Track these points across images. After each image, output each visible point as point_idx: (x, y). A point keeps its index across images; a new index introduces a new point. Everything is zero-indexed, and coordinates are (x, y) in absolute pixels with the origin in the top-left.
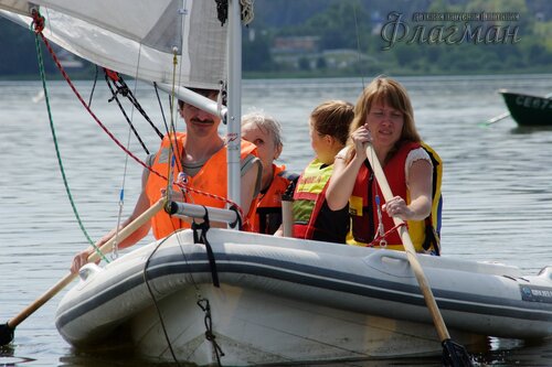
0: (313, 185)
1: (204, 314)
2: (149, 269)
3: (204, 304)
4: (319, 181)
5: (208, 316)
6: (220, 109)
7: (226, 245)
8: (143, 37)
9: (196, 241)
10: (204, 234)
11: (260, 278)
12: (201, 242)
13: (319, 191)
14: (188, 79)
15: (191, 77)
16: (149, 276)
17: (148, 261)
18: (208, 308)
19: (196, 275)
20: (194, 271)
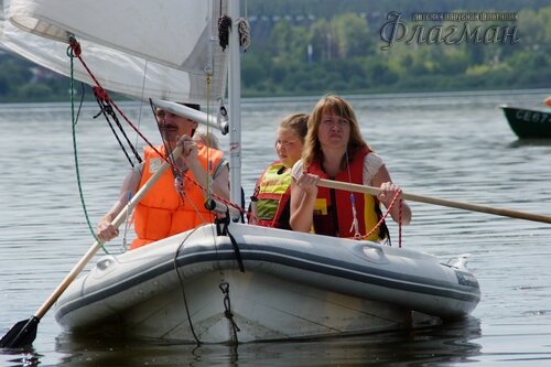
0: (276, 187)
1: (223, 296)
2: (179, 258)
3: (224, 287)
4: (282, 183)
5: (227, 298)
6: (219, 121)
7: (245, 236)
8: (180, 64)
9: (219, 234)
10: (226, 227)
11: (274, 265)
12: (224, 234)
13: (283, 192)
14: (187, 97)
15: (191, 95)
16: (178, 264)
17: (178, 252)
18: (227, 291)
19: (222, 262)
20: (220, 259)
